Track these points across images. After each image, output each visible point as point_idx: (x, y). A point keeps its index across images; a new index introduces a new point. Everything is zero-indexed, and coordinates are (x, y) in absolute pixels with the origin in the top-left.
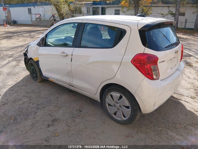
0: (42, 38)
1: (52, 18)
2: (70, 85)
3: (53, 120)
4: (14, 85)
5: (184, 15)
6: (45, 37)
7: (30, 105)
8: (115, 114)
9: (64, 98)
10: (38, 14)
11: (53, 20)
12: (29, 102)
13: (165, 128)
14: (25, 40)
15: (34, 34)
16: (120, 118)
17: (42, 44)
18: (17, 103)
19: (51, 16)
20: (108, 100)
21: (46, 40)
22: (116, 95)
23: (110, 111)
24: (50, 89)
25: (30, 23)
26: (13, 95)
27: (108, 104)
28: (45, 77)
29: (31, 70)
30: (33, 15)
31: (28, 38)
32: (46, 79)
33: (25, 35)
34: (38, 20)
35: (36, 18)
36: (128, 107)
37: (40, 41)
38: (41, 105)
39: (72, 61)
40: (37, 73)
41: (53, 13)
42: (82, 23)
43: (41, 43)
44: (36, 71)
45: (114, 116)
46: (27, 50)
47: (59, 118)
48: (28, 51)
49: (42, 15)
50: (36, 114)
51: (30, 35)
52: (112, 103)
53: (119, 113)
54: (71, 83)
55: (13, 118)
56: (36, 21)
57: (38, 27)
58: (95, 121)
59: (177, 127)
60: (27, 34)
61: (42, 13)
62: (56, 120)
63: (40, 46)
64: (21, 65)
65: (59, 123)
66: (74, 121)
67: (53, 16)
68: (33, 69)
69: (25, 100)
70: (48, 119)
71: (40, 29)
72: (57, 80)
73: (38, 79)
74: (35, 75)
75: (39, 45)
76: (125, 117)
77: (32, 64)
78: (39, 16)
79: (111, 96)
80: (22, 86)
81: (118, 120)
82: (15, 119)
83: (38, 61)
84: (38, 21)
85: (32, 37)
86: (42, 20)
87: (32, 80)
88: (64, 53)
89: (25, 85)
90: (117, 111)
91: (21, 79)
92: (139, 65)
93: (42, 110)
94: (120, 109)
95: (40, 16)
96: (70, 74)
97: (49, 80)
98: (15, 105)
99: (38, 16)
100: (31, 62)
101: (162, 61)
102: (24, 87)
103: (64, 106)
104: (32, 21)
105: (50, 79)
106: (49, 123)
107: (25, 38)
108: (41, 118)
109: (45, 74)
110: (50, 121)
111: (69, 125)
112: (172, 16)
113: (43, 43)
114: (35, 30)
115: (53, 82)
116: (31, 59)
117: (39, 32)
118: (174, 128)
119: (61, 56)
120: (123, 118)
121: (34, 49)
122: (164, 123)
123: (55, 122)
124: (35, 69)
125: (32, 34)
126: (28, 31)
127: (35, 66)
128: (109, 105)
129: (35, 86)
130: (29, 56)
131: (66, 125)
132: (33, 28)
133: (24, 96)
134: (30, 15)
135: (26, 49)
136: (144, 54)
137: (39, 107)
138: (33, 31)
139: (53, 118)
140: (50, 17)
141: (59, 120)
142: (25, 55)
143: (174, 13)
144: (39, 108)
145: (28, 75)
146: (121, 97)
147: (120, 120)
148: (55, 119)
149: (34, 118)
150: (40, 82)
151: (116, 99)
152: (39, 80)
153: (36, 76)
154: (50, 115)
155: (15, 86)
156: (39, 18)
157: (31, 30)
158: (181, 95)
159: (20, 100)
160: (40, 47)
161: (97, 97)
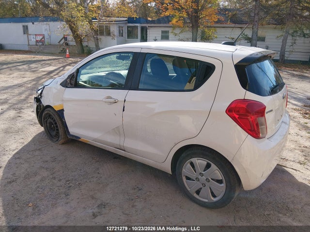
0: (71, 75)
1: (63, 40)
2: (119, 147)
3: (99, 206)
4: (21, 150)
5: (264, 41)
6: (75, 74)
7: (55, 181)
8: (198, 192)
9: (108, 169)
10: (41, 35)
11: (64, 44)
12: (51, 177)
13: (274, 210)
14: (24, 76)
15: (36, 66)
16: (207, 199)
17: (71, 84)
18: (31, 179)
19: (61, 38)
20: (187, 169)
21: (77, 77)
22: (200, 162)
23: (190, 188)
24: (81, 155)
25: (27, 48)
26: (23, 166)
27: (186, 177)
28: (73, 136)
29: (48, 125)
30: (32, 37)
31: (28, 73)
32: (74, 138)
33: (20, 67)
34: (40, 44)
35: (37, 41)
36: (220, 182)
37: (68, 78)
38: (74, 182)
39: (124, 110)
40: (59, 129)
41: (65, 34)
42: (140, 53)
43: (69, 82)
44: (57, 127)
45: (195, 195)
46: (41, 93)
47: (108, 202)
48: (42, 95)
49: (46, 37)
50: (68, 197)
51: (30, 67)
52: (193, 175)
53: (206, 191)
54: (122, 144)
55: (31, 204)
56: (37, 45)
57: (40, 55)
58: (166, 205)
59: (290, 209)
60: (25, 66)
61: (46, 33)
62: (104, 205)
63: (67, 87)
64: (24, 116)
65: (110, 210)
66: (133, 206)
67: (65, 38)
68: (51, 124)
69: (45, 173)
70: (90, 204)
71: (44, 58)
72: (95, 140)
73: (60, 139)
74: (54, 133)
75: (65, 84)
76: (214, 196)
77: (50, 115)
78: (41, 37)
79: (192, 164)
80: (35, 150)
81: (202, 201)
82: (35, 207)
83: (63, 110)
84: (40, 46)
85: (33, 71)
86: (46, 43)
87: (50, 141)
88: (111, 98)
89: (39, 149)
90: (201, 188)
91: (30, 139)
92: (238, 116)
93: (76, 189)
94: (207, 184)
95: (44, 37)
96: (119, 131)
97: (80, 140)
98: (29, 183)
99: (39, 38)
100: (49, 112)
101: (269, 110)
102: (37, 153)
103: (112, 182)
104: (29, 45)
105: (83, 139)
106: (94, 211)
107: (23, 73)
108: (78, 203)
109: (73, 130)
110: (95, 207)
111: (127, 212)
112: (246, 41)
113: (72, 82)
114: (35, 59)
115: (89, 143)
116: (49, 106)
117: (44, 62)
118: (286, 209)
119: (106, 102)
120: (212, 198)
121: (55, 91)
122: (270, 203)
123: (103, 209)
124: (56, 123)
125: (33, 65)
126: (24, 61)
127: (56, 118)
128: (188, 178)
129: (55, 149)
130: (45, 102)
131: (123, 212)
132: (33, 56)
133: (42, 167)
134: (26, 35)
135: (39, 92)
136: (244, 101)
137: (71, 184)
138: (33, 61)
139: (99, 202)
140: (60, 40)
141: (108, 205)
142: (38, 100)
143: (250, 37)
144: (70, 187)
145: (40, 133)
146: (208, 166)
147: (206, 202)
148: (102, 204)
149: (67, 203)
150: (63, 144)
151: (200, 169)
152: (62, 141)
153: (57, 135)
154: (93, 198)
155: (23, 151)
156: (41, 41)
157: (30, 59)
158: (284, 159)
159: (36, 174)
160: (67, 89)
161: (167, 167)
